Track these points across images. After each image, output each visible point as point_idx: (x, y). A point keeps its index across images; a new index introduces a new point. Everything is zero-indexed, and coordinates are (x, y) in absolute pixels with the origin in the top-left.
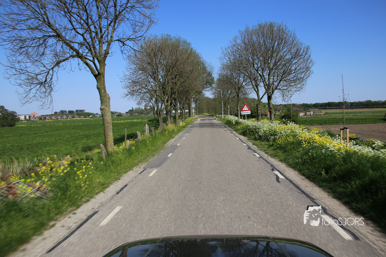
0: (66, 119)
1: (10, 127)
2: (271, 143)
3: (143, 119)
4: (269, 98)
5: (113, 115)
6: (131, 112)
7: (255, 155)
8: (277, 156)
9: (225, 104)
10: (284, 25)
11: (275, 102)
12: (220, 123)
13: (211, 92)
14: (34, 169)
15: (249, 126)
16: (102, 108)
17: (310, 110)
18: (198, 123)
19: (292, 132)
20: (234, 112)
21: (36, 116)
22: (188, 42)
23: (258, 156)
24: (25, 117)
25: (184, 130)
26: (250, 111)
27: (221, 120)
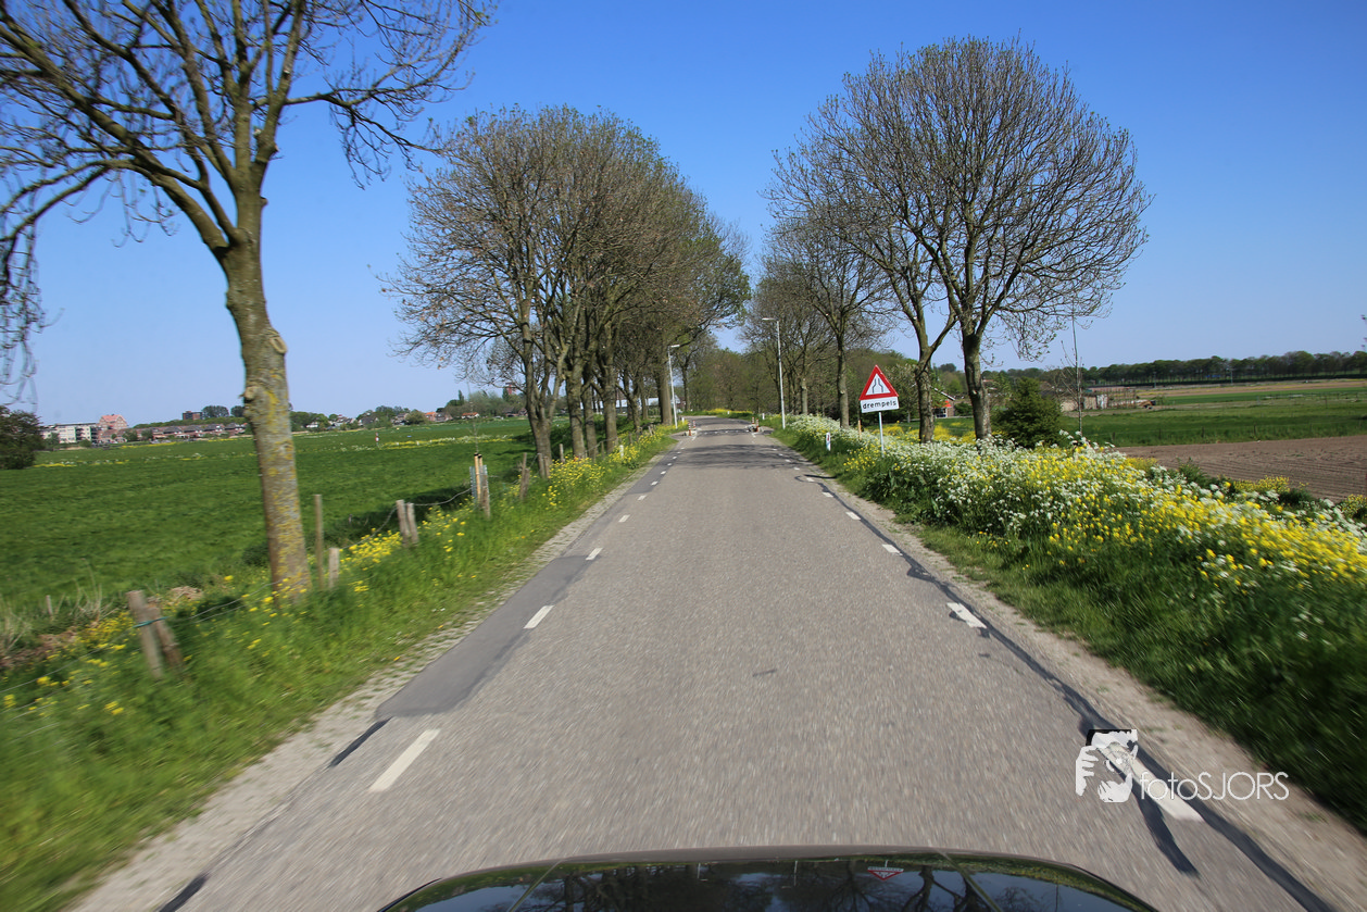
0: (222, 436)
1: (15, 472)
2: (1017, 546)
3: (494, 432)
4: (970, 344)
5: (392, 421)
6: (456, 408)
7: (953, 615)
8: (1067, 622)
9: (790, 375)
10: (1024, 51)
11: (989, 360)
12: (772, 447)
13: (737, 330)
14: (37, 641)
15: (896, 460)
16: (249, 396)
17: (1093, 390)
18: (692, 447)
19: (1110, 489)
20: (822, 404)
21: (118, 427)
22: (645, 137)
23: (974, 622)
24: (79, 432)
25: (633, 476)
26: (895, 399)
27: (778, 433)
